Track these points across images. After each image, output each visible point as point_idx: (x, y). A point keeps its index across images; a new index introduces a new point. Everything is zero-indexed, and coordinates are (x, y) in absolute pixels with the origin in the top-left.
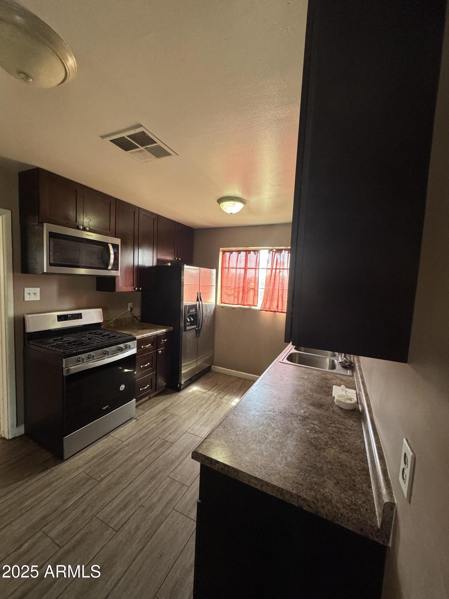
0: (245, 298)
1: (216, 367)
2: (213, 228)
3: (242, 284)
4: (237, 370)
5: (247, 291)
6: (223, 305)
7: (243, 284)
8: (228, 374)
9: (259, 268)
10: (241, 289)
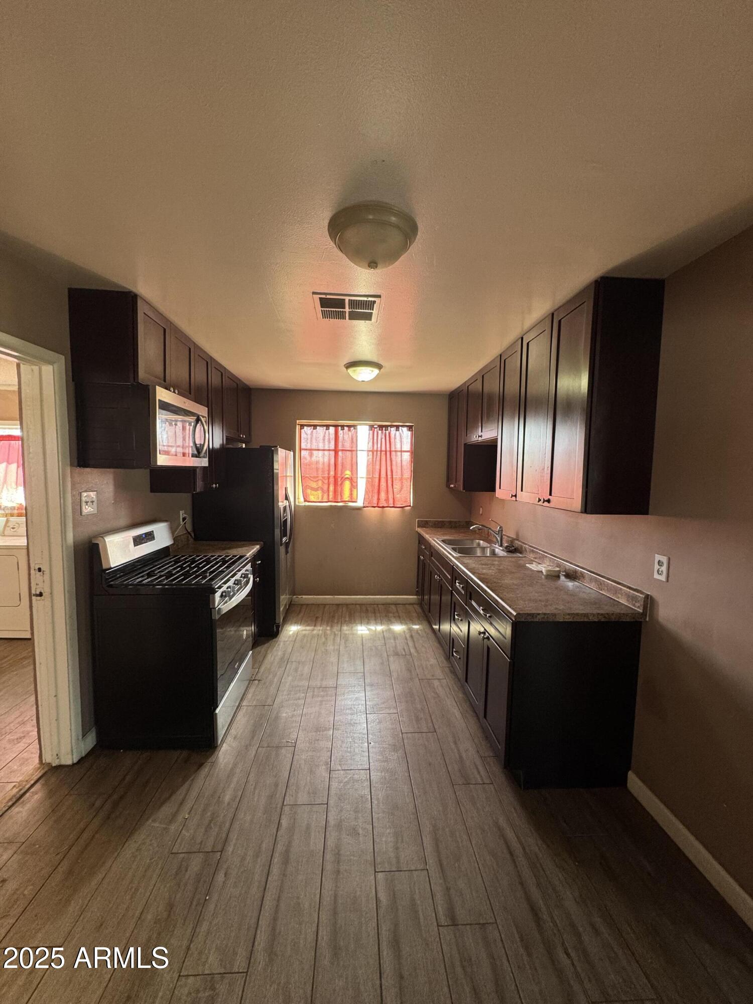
0: (339, 492)
1: (300, 597)
2: (285, 390)
3: (332, 473)
4: (332, 595)
5: (340, 482)
6: (307, 504)
7: (335, 473)
8: (320, 603)
9: (357, 451)
10: (332, 480)
